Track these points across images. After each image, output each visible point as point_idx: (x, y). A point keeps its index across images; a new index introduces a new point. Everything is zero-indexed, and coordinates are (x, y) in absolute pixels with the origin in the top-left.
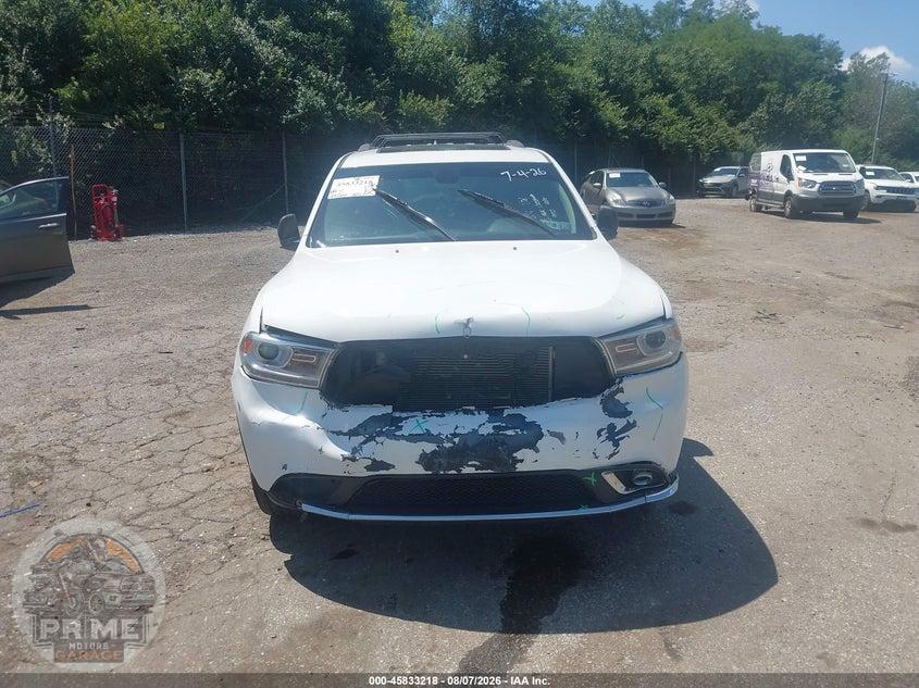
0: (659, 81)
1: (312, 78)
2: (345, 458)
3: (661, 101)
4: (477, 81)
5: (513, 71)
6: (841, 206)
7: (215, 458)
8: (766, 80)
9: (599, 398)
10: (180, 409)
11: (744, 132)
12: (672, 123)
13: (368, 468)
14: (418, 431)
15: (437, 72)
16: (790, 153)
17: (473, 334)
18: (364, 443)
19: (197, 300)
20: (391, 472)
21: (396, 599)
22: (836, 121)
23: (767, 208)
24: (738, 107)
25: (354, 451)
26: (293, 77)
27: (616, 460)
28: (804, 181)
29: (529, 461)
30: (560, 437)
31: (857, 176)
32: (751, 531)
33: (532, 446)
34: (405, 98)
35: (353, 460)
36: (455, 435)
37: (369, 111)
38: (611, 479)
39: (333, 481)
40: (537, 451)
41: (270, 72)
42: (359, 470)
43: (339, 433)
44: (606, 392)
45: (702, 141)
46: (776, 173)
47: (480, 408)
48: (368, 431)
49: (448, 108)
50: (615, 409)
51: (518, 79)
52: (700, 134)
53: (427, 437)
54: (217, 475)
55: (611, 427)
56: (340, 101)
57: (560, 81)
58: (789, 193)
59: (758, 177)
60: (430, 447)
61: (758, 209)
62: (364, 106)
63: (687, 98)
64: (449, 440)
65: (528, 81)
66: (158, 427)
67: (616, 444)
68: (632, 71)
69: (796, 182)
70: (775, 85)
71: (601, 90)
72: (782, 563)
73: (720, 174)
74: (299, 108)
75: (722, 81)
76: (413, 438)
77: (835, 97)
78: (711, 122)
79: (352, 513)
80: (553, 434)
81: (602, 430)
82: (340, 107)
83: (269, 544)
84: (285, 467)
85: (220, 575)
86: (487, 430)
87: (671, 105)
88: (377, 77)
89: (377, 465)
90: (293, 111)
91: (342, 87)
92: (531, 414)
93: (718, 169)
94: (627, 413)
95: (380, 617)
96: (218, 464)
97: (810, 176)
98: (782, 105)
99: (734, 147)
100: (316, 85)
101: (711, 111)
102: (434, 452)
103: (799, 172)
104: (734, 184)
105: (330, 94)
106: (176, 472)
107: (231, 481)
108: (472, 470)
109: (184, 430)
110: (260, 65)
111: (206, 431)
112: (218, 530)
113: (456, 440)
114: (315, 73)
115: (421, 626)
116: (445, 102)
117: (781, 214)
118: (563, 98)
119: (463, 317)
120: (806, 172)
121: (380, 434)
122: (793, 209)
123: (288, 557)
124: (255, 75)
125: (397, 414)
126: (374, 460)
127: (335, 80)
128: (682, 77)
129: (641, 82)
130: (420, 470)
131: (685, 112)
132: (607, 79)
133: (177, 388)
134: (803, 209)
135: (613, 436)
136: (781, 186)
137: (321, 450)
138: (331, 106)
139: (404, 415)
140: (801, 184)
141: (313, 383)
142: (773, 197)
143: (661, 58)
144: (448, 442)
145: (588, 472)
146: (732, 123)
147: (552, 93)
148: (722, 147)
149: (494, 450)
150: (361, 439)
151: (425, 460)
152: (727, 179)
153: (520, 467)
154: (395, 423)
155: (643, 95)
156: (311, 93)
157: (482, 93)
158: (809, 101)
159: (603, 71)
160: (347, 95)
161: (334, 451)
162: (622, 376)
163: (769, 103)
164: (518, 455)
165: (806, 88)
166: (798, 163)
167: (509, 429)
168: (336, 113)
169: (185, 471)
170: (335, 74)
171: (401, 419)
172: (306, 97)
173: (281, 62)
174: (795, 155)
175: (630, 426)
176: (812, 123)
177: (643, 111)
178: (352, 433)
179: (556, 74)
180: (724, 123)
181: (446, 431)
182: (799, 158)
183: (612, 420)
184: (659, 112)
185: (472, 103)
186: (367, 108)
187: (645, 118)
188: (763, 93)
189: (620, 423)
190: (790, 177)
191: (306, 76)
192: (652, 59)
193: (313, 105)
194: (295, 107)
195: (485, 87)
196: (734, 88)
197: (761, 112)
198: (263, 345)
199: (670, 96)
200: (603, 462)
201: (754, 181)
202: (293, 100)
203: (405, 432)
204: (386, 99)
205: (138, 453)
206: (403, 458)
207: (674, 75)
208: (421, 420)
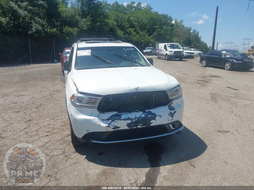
0: (130, 25)
1: (36, 21)
2: (107, 127)
3: (132, 30)
4: (84, 23)
5: (94, 21)
6: (178, 57)
7: (47, 132)
8: (156, 25)
9: (168, 106)
10: (28, 119)
11: (152, 38)
12: (135, 36)
13: (113, 129)
14: (126, 118)
15: (73, 21)
16: (166, 44)
17: (139, 91)
18: (112, 122)
19: (16, 87)
20: (120, 129)
21: (120, 163)
22: (172, 36)
23: (161, 58)
24: (149, 32)
25: (109, 124)
26: (31, 20)
27: (173, 121)
28: (170, 51)
29: (154, 123)
30: (160, 116)
31: (182, 50)
32: (196, 136)
33: (154, 119)
34: (65, 27)
35: (109, 127)
36: (136, 118)
37: (55, 31)
38: (171, 126)
39: (101, 133)
40: (156, 120)
41: (24, 19)
42: (111, 129)
43: (104, 120)
44: (169, 104)
45: (142, 41)
46: (163, 49)
47: (140, 110)
48: (112, 118)
49: (78, 31)
50: (171, 108)
51: (96, 23)
52: (142, 39)
53: (129, 119)
54: (51, 137)
55: (171, 113)
56: (46, 28)
57: (106, 24)
58: (167, 54)
59: (158, 50)
60: (130, 122)
61: (159, 58)
62: (53, 29)
63: (138, 29)
64: (134, 119)
65: (98, 24)
66: (25, 125)
67: (173, 117)
68: (124, 22)
69: (168, 51)
70: (158, 26)
71: (117, 26)
72: (207, 142)
73: (148, 49)
74: (34, 29)
75: (146, 25)
76: (125, 120)
77: (172, 30)
78: (144, 36)
79: (107, 141)
80: (159, 116)
81: (169, 114)
82: (46, 30)
83: (77, 154)
84: (88, 131)
85: (68, 164)
86: (143, 116)
87: (134, 31)
88: (56, 21)
89: (116, 127)
90: (32, 31)
91: (46, 24)
92: (153, 111)
93: (147, 48)
94: (174, 109)
95: (119, 168)
96: (49, 134)
97: (171, 50)
98: (160, 32)
99: (150, 42)
100: (38, 23)
101: (144, 33)
102: (131, 123)
103: (168, 49)
104: (151, 52)
105: (43, 26)
106: (37, 137)
107: (56, 138)
108: (140, 127)
109: (33, 125)
110: (20, 16)
111: (41, 124)
112: (60, 152)
113: (136, 119)
114: (37, 19)
115: (131, 169)
116: (76, 29)
117: (165, 59)
118: (107, 29)
119: (136, 87)
120: (170, 49)
121: (116, 119)
122: (168, 58)
123: (85, 156)
124: (19, 19)
125: (119, 114)
126: (115, 126)
127: (44, 22)
128: (136, 24)
129: (126, 25)
130: (127, 128)
131: (138, 33)
132: (118, 24)
133: (25, 113)
134: (170, 58)
135: (172, 115)
136: (165, 52)
137: (99, 125)
138: (43, 30)
139: (121, 114)
140: (170, 52)
141: (95, 107)
142: (162, 55)
143: (131, 19)
144: (134, 120)
145: (167, 124)
146: (149, 36)
147: (104, 27)
148: (147, 42)
149: (145, 121)
150: (111, 121)
151: (128, 125)
152: (149, 50)
153: (152, 125)
154: (120, 116)
155: (127, 28)
156: (37, 25)
157: (86, 27)
158: (166, 31)
159: (117, 22)
160: (48, 26)
161: (103, 125)
162: (172, 100)
163: (157, 31)
164: (151, 122)
165: (165, 27)
166: (168, 46)
167: (149, 115)
168: (45, 31)
169: (40, 136)
170: (44, 20)
171: (121, 115)
172: (35, 27)
173: (26, 16)
174: (167, 44)
175: (175, 112)
176: (167, 36)
177: (128, 32)
178: (108, 120)
179: (105, 22)
180: (147, 36)
181: (133, 117)
182: (168, 45)
183: (171, 111)
184: (131, 33)
185: (84, 29)
186: (54, 30)
187: (128, 34)
188: (155, 28)
189: (173, 112)
190: (167, 50)
191: (35, 20)
192: (129, 19)
193: (38, 29)
194: (33, 29)
195: (87, 25)
196: (149, 27)
197: (155, 33)
198: (78, 97)
199: (134, 29)
200: (170, 122)
201: (157, 51)
202: (31, 27)
203: (123, 118)
204: (59, 28)
205: (22, 133)
206: (123, 125)
207: (134, 23)
208: (126, 115)
